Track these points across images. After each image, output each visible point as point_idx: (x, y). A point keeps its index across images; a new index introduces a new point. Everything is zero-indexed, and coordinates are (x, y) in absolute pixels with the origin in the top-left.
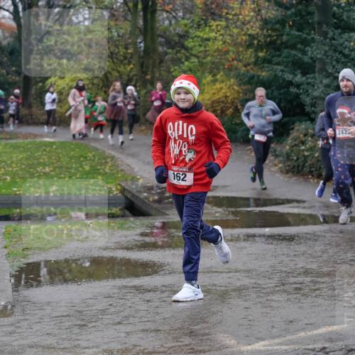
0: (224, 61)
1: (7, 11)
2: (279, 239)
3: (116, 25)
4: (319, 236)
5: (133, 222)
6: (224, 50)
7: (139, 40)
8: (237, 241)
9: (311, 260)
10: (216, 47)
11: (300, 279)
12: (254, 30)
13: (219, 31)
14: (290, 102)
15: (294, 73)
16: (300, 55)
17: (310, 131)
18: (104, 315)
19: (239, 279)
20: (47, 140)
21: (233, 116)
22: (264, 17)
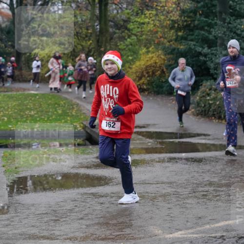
0: (154, 39)
1: (6, 3)
2: (192, 161)
3: (80, 13)
4: (220, 159)
5: (91, 149)
6: (154, 31)
7: (96, 24)
9: (214, 175)
10: (149, 29)
11: (206, 189)
12: (176, 17)
13: (151, 18)
15: (202, 47)
17: (213, 86)
18: (71, 213)
19: (164, 189)
20: (33, 92)
21: (160, 76)
22: (182, 8)
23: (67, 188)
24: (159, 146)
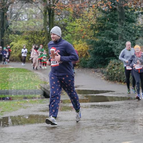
0: (81, 35)
2: (104, 107)
4: (121, 105)
5: (45, 101)
6: (81, 31)
7: (47, 27)
8: (87, 107)
10: (78, 29)
11: (113, 123)
12: (94, 22)
13: (79, 23)
14: (108, 51)
15: (110, 40)
16: (112, 32)
17: (116, 63)
18: (34, 138)
19: (88, 123)
20: (11, 67)
21: (85, 57)
22: (97, 17)
23: (32, 123)
24: (85, 98)
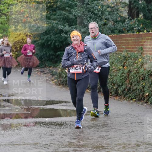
2: (54, 125)
8: (29, 126)
14: (62, 42)
15: (64, 25)
16: (67, 14)
